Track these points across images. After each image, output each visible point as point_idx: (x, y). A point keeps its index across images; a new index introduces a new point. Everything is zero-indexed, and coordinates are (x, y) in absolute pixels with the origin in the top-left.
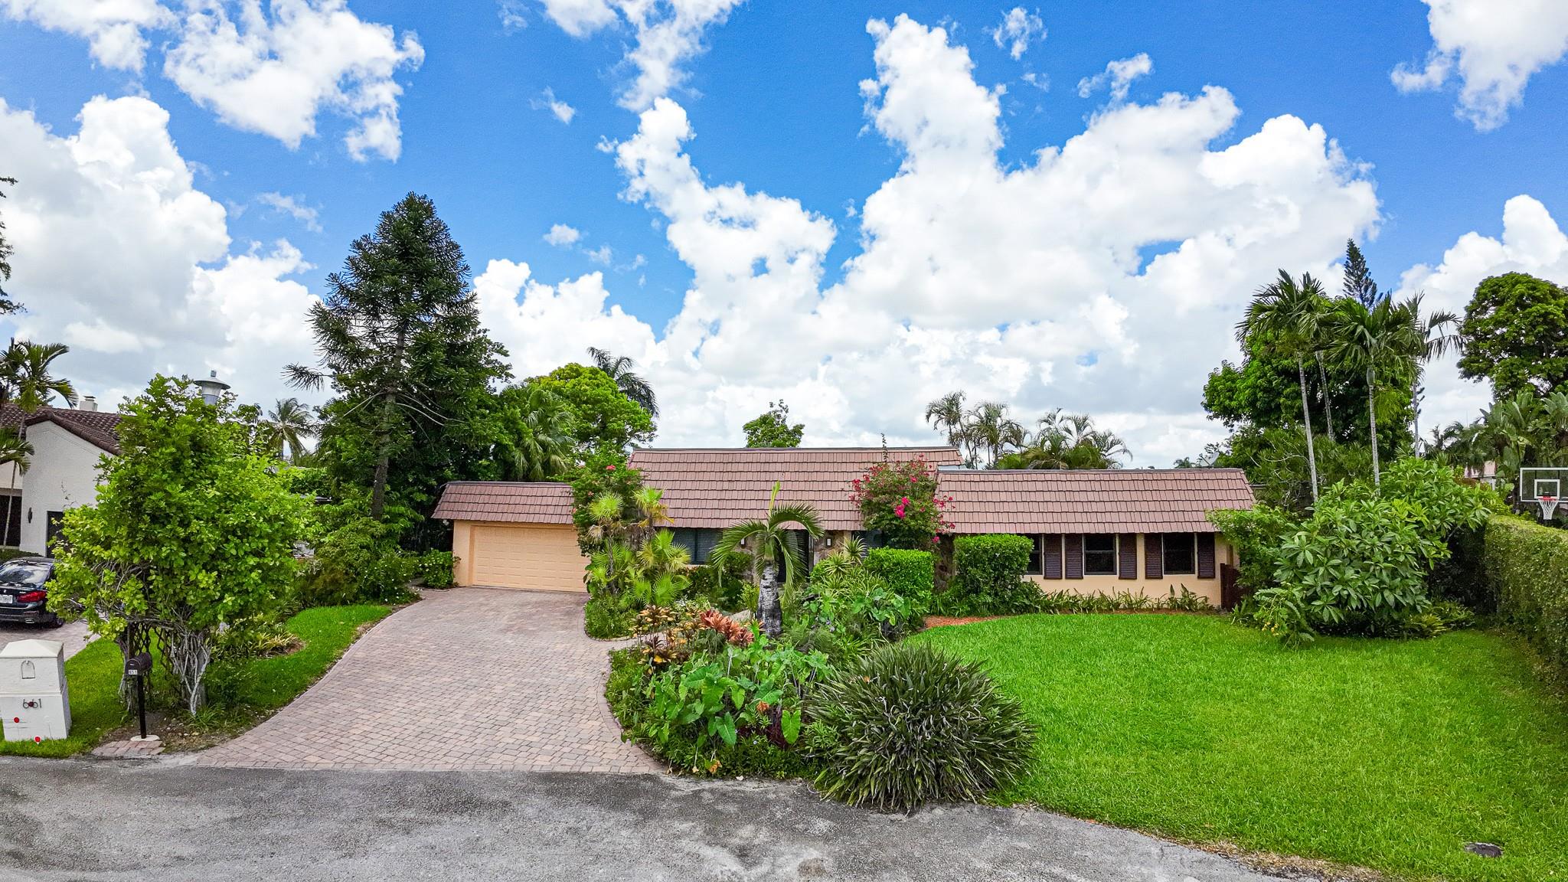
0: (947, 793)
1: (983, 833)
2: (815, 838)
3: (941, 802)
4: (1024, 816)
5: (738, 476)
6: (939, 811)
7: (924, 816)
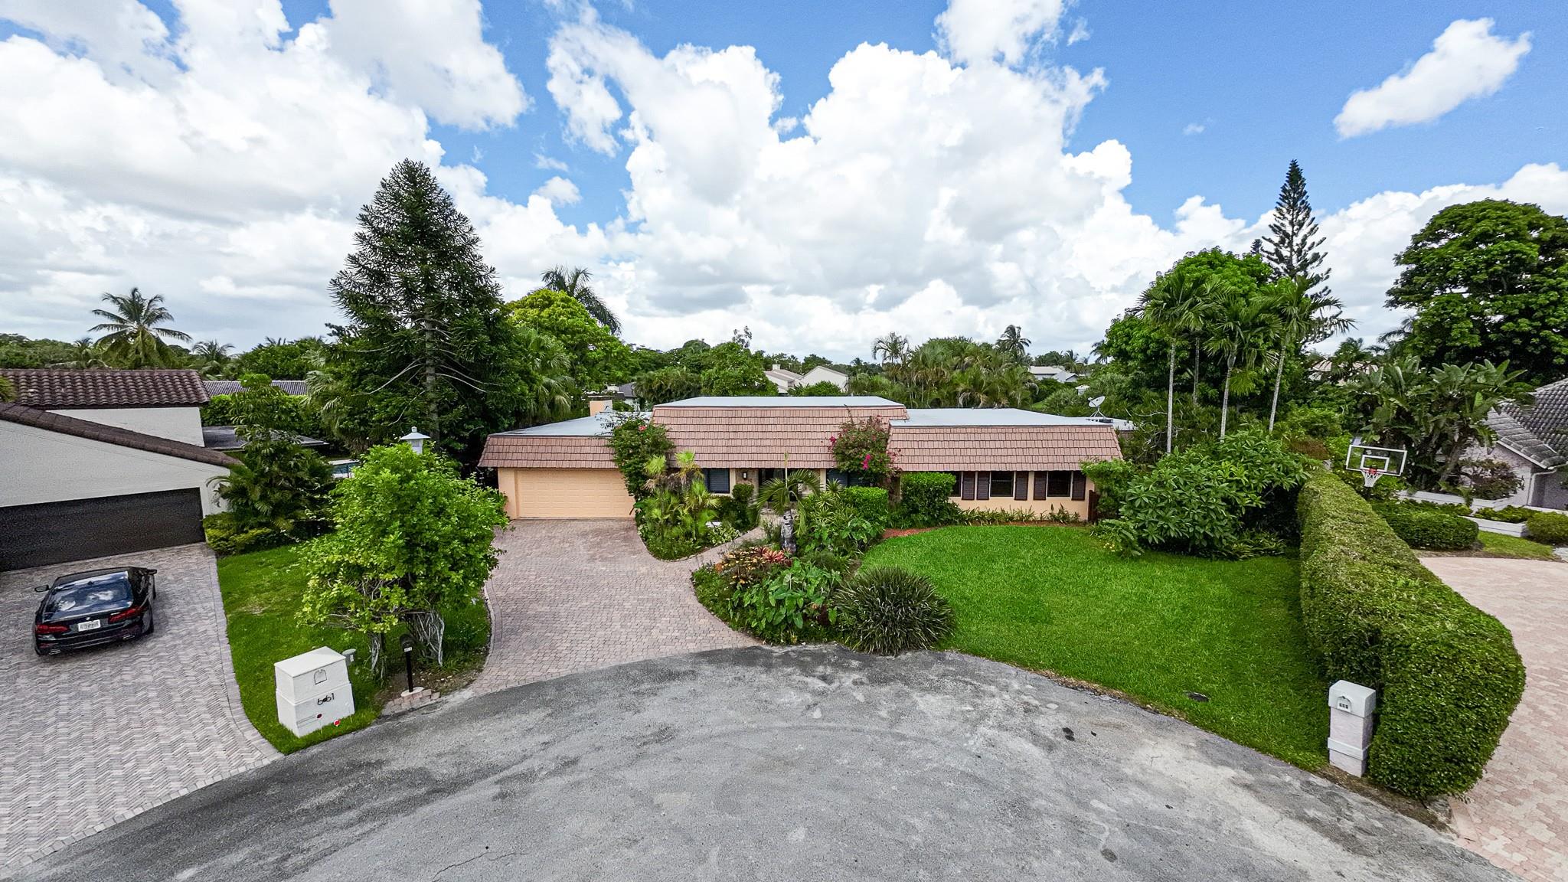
0: (911, 644)
1: (932, 664)
2: (854, 669)
3: (909, 650)
4: (950, 655)
5: (740, 428)
6: (909, 654)
7: (902, 657)
